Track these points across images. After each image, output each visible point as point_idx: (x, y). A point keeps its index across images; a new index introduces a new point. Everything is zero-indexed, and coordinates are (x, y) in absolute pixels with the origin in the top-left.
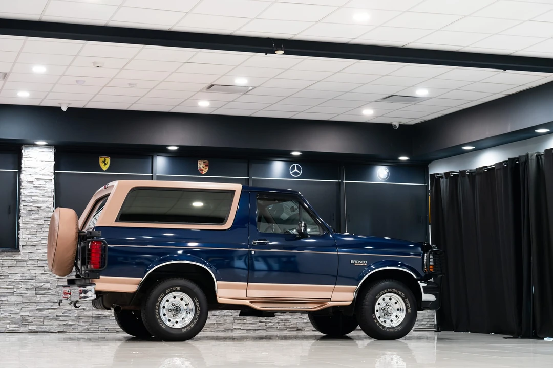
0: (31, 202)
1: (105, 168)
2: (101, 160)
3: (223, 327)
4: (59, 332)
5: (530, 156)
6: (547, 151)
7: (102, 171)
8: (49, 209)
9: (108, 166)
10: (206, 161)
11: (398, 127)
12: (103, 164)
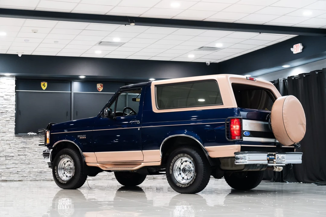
0: (3, 108)
1: (44, 88)
2: (42, 84)
3: (111, 177)
4: (19, 180)
5: (280, 80)
6: (288, 77)
7: (43, 90)
8: (13, 112)
9: (46, 87)
10: (101, 84)
11: (209, 64)
12: (43, 86)
